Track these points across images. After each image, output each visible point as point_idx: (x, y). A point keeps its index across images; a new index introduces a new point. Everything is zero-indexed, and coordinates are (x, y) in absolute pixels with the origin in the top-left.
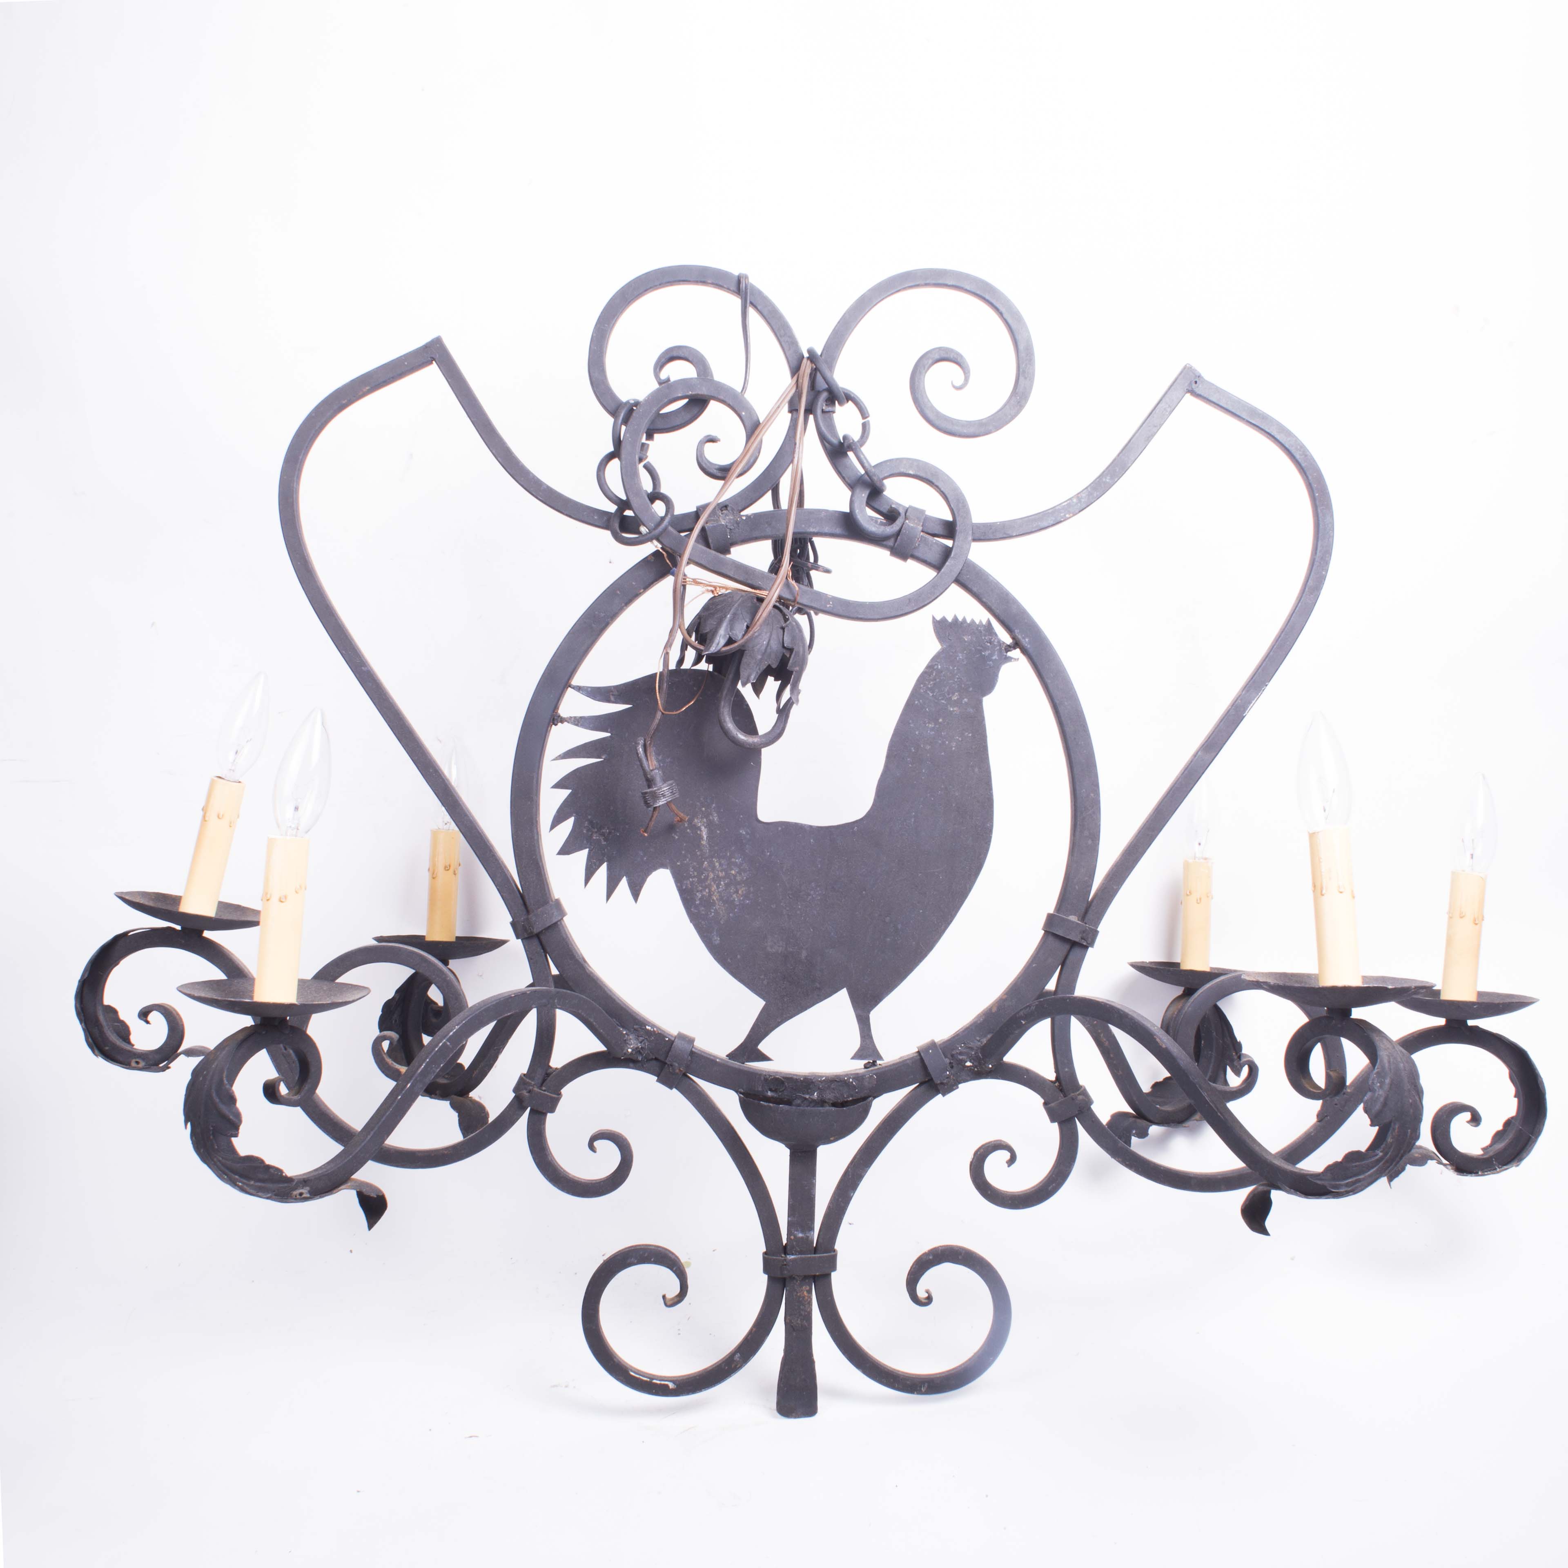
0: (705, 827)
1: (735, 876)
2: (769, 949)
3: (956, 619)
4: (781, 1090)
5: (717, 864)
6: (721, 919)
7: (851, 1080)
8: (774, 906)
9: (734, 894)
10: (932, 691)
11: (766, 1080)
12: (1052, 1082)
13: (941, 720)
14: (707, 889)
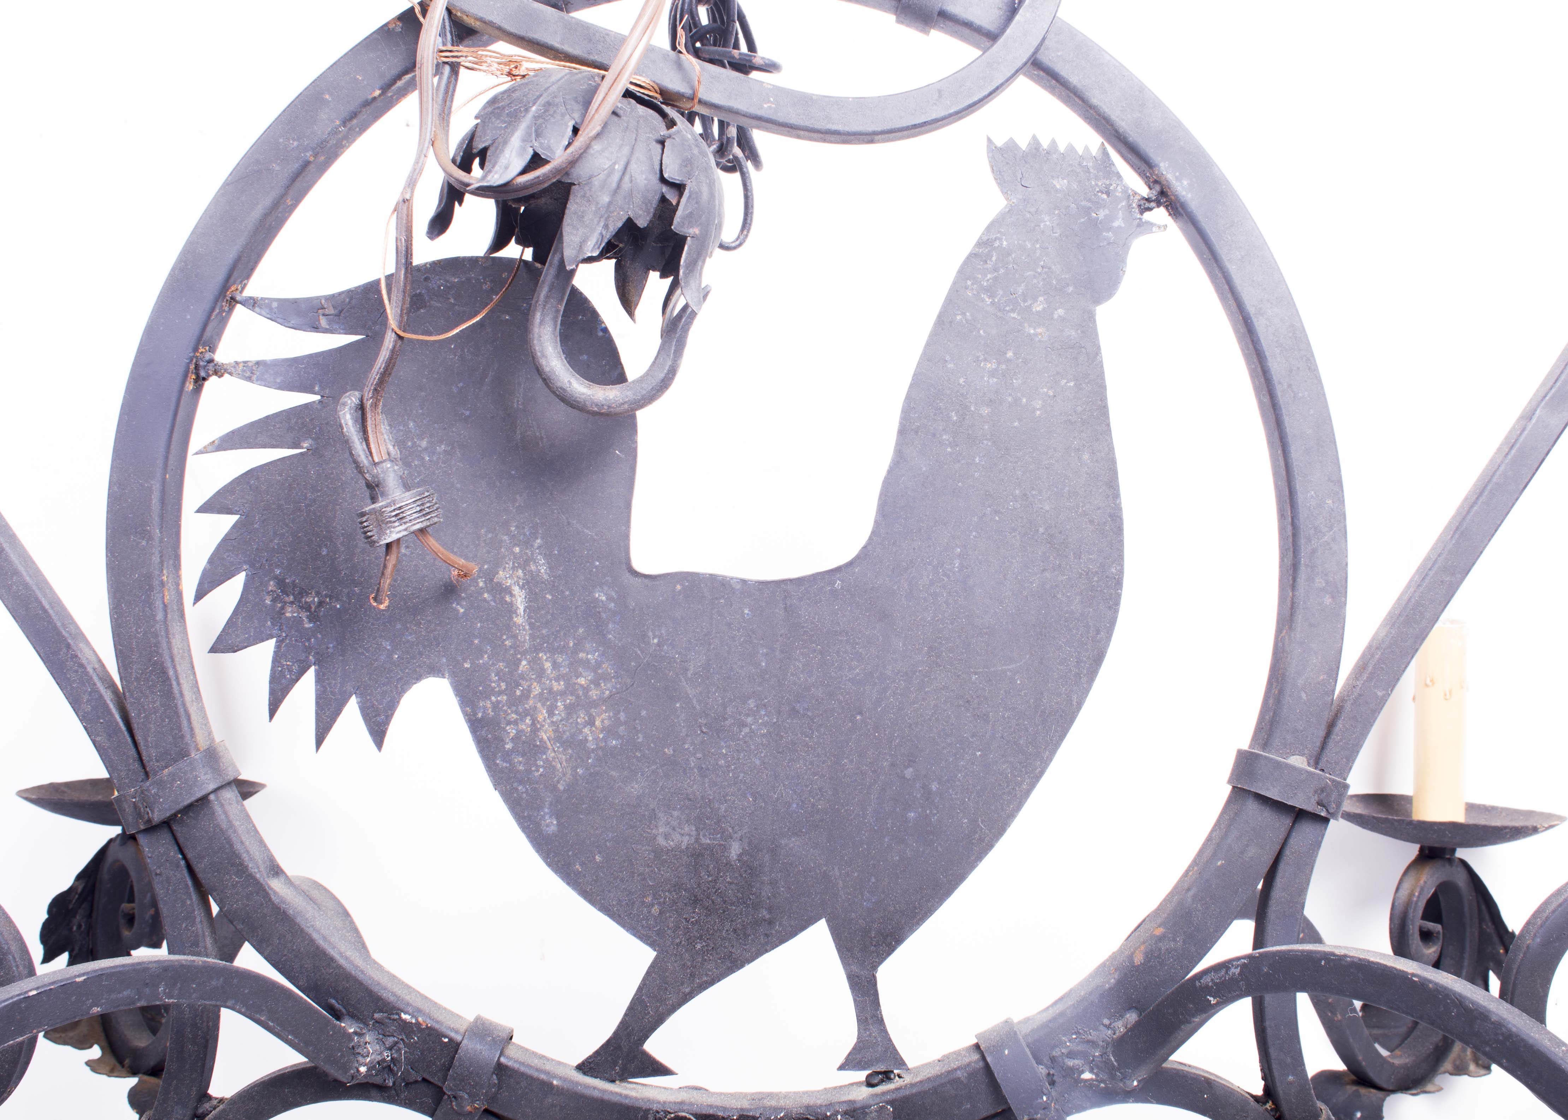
0: (522, 588)
1: (586, 689)
2: (661, 841)
3: (1035, 143)
5: (548, 665)
6: (558, 782)
7: (839, 1117)
8: (669, 751)
9: (585, 727)
10: (990, 291)
12: (1256, 1098)
13: (1010, 354)
14: (529, 718)
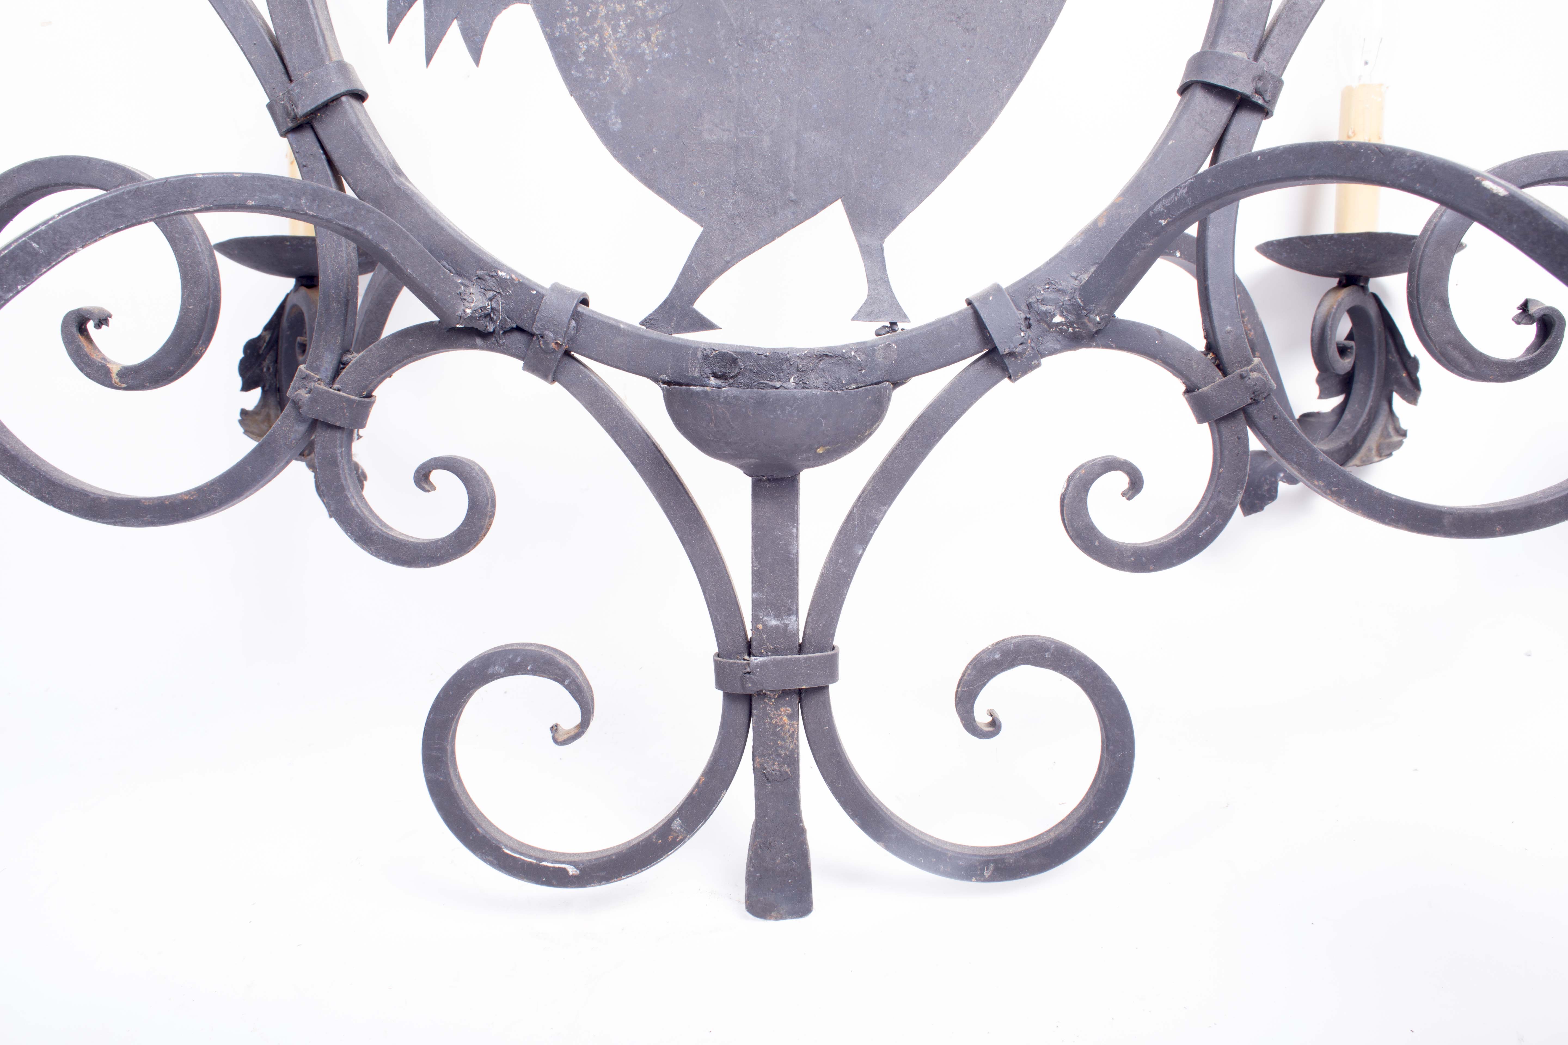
1: (643, 11)
2: (706, 136)
4: (732, 374)
6: (622, 88)
7: (853, 353)
8: (712, 61)
9: (643, 42)
11: (706, 357)
12: (1197, 351)
14: (597, 35)
